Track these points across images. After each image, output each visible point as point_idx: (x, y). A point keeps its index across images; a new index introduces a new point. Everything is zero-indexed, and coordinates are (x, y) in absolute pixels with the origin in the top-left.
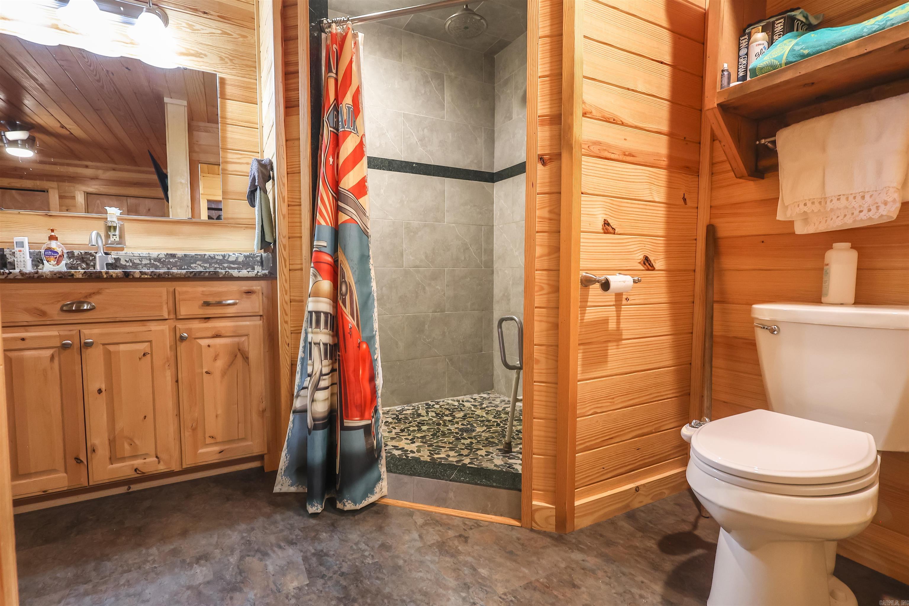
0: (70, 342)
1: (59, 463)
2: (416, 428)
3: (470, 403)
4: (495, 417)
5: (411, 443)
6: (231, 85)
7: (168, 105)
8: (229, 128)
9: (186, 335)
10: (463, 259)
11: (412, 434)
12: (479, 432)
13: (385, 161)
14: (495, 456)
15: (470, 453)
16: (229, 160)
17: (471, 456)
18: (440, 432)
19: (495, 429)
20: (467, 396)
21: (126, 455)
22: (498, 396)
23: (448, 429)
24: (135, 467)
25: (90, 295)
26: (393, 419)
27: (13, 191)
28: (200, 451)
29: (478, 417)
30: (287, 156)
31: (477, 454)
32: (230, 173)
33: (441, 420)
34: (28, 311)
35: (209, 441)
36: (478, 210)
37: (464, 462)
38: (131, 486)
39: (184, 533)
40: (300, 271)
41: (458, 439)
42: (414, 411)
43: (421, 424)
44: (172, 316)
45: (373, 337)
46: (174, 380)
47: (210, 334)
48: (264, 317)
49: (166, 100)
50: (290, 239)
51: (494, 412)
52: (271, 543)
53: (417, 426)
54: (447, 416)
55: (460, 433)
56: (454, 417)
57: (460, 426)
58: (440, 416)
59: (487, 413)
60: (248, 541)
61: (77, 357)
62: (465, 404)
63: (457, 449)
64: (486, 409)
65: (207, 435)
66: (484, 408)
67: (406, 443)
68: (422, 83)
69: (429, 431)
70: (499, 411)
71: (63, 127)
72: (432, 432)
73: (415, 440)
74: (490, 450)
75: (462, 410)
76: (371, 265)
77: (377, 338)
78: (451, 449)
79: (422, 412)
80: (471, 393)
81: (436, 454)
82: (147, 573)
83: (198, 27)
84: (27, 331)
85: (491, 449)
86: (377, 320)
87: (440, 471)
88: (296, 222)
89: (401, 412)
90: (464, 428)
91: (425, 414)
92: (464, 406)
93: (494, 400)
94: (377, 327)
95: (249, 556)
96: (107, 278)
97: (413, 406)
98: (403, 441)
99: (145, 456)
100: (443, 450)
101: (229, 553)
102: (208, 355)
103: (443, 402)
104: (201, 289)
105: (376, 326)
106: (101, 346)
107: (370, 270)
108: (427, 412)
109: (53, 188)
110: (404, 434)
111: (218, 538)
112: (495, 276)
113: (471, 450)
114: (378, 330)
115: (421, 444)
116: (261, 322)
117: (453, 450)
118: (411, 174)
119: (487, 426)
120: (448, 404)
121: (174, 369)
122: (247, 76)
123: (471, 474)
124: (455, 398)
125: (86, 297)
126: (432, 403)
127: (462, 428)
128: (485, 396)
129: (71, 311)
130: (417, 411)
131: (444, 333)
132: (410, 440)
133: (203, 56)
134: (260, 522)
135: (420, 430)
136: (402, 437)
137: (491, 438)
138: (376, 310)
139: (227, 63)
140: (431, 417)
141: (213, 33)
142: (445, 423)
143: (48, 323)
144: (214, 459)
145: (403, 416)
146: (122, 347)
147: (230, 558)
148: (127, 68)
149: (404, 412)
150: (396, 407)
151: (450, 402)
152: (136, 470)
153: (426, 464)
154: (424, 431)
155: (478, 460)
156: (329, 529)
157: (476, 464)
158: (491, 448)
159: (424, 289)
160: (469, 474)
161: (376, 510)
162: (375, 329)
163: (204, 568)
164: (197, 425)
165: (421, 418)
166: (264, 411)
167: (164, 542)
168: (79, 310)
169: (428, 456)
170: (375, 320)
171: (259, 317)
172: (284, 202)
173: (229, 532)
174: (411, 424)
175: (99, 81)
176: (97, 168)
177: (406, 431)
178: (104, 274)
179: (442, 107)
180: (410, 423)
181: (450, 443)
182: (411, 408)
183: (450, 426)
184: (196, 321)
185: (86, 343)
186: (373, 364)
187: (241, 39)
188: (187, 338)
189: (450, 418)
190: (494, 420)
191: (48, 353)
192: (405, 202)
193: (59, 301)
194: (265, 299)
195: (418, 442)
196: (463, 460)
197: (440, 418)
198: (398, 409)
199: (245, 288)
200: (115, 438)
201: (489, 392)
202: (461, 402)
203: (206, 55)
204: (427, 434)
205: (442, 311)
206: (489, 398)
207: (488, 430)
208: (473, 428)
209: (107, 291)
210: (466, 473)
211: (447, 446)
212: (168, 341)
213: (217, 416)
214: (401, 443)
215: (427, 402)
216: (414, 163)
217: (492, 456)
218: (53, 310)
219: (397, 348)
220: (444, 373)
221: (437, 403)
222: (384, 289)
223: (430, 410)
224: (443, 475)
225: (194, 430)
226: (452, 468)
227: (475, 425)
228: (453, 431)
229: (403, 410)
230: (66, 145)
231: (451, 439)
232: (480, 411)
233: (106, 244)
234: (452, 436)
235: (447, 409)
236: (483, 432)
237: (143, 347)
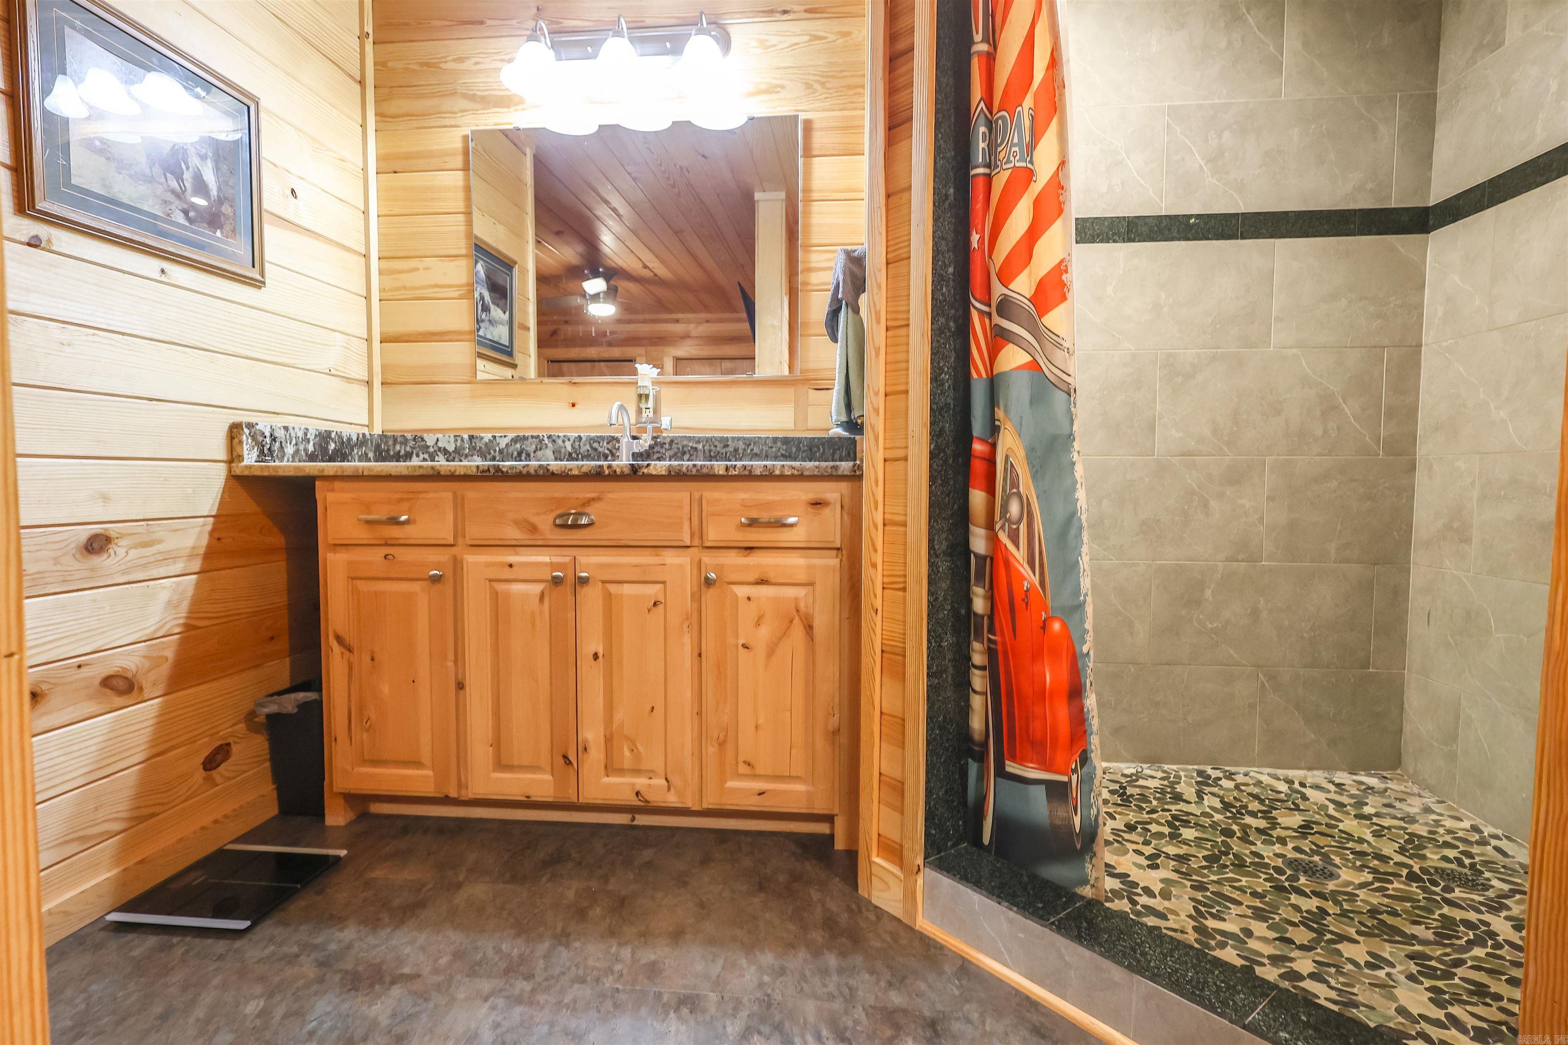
0: (560, 574)
1: (544, 759)
2: (1166, 830)
3: (1324, 795)
4: (1402, 851)
5: (1149, 866)
6: (821, 129)
7: (760, 203)
8: (816, 207)
9: (713, 575)
10: (1319, 432)
11: (1154, 842)
12: (1348, 883)
13: (1120, 222)
14: (1402, 978)
15: (1317, 941)
16: (813, 265)
17: (1318, 954)
18: (1231, 856)
19: (1402, 887)
20: (1315, 772)
21: (626, 767)
22: (1416, 790)
23: (1252, 853)
24: (637, 788)
25: (589, 502)
26: (1112, 792)
27: (602, 364)
28: (730, 784)
29: (1348, 840)
30: (887, 227)
31: (1339, 953)
32: (815, 288)
33: (1237, 824)
34: (517, 523)
35: (743, 769)
36: (1372, 309)
37: (1295, 966)
38: (637, 816)
39: (677, 936)
40: (901, 463)
41: (1279, 889)
42: (1166, 783)
43: (1178, 821)
44: (696, 542)
45: (1081, 606)
46: (696, 654)
47: (752, 577)
48: (844, 552)
49: (758, 196)
50: (888, 397)
51: (1402, 837)
52: (805, 1019)
53: (1170, 824)
54: (1253, 814)
55: (1289, 872)
56: (1274, 824)
57: (1289, 851)
58: (1234, 810)
59: (1377, 835)
60: (768, 996)
61: (571, 599)
62: (1309, 792)
63: (1277, 918)
64: (1375, 820)
65: (741, 759)
66: (1368, 817)
67: (1135, 864)
68: (1223, 24)
69: (1198, 846)
70: (1420, 837)
71: (645, 267)
72: (1206, 849)
73: (1159, 861)
74: (1384, 950)
75: (1297, 808)
76: (1075, 455)
77: (1089, 609)
78: (1260, 915)
79: (1188, 790)
80: (1330, 767)
81: (1214, 916)
82: (603, 996)
83: (773, 40)
84: (517, 554)
85: (1387, 950)
86: (1088, 572)
87: (1215, 984)
88: (900, 362)
89: (1133, 779)
90: (1302, 860)
91: (1194, 798)
92: (1305, 798)
93: (1401, 800)
94: (1088, 585)
95: (759, 1033)
96: (609, 474)
97: (1164, 772)
98: (1129, 856)
99: (651, 774)
100: (1234, 910)
101: (730, 1011)
102: (747, 614)
103: (1246, 775)
104: (743, 496)
105: (1086, 583)
106: (600, 583)
107: (1074, 464)
108: (1200, 795)
109: (640, 355)
110: (1133, 837)
111: (723, 968)
112: (1421, 478)
113: (1320, 933)
114: (1089, 593)
115: (1175, 876)
116: (837, 561)
117: (1264, 919)
118: (1183, 243)
119: (1374, 871)
120: (1259, 783)
121: (696, 634)
122: (848, 106)
123: (1316, 1029)
124: (1281, 772)
125: (584, 505)
126: (1214, 774)
127: (1296, 860)
128: (1373, 782)
129: (565, 526)
130: (1172, 785)
131: (1255, 613)
132: (1148, 858)
133: (779, 89)
134: (799, 960)
135: (1174, 836)
136: (1129, 846)
137: (1388, 913)
138: (1085, 549)
139: (816, 91)
140: (1208, 810)
141: (797, 44)
142: (1246, 833)
143: (539, 543)
144: (751, 803)
145: (1138, 791)
146: (627, 589)
147: (728, 1023)
148: (703, 156)
149: (1141, 782)
150: (1122, 765)
151: (1265, 779)
152: (637, 794)
153: (1177, 948)
154: (1185, 842)
155: (1339, 972)
156: (922, 1033)
157: (1333, 983)
158: (1387, 946)
159: (1205, 505)
160: (1307, 1025)
161: (1037, 1024)
162: (1083, 591)
163: (683, 1028)
164: (726, 735)
165: (1182, 806)
166: (836, 732)
167: (646, 942)
168: (576, 526)
169: (1190, 916)
170: (1084, 570)
171: (835, 552)
172: (878, 321)
173: (744, 962)
174: (1154, 816)
175: (673, 186)
176: (689, 322)
177: (1139, 830)
178: (605, 468)
179: (1276, 66)
180: (1153, 811)
181: (1254, 894)
182: (1160, 774)
183: (1259, 843)
184: (733, 553)
185: (580, 578)
186: (1080, 664)
187: (840, 41)
188: (715, 581)
189: (1262, 824)
190: (1399, 858)
191: (537, 588)
192: (1165, 309)
193: (552, 511)
194: (846, 517)
195: (1166, 868)
196: (1291, 960)
197: (1234, 817)
198: (1128, 772)
199: (812, 496)
200: (612, 735)
201: (1385, 774)
202: (1296, 786)
203: (783, 87)
204: (1193, 851)
205: (1253, 559)
206: (1386, 790)
207: (1377, 885)
208: (1330, 868)
209: (610, 495)
210: (1295, 1018)
211: (1248, 900)
212: (688, 584)
213: (757, 727)
214: (1122, 859)
215: (1201, 767)
216: (1191, 216)
217: (1388, 975)
218: (545, 522)
219: (1132, 634)
220: (1252, 706)
221: (1230, 776)
222: (1105, 502)
223: (1207, 789)
224: (1224, 1003)
225: (722, 744)
226: (1254, 987)
227: (1337, 860)
228: (1266, 860)
229: (1138, 776)
230: (649, 291)
231: (1261, 884)
232: (1355, 822)
233: (637, 423)
234: (1264, 876)
235: (1256, 797)
236: (1362, 886)
237: (652, 591)
